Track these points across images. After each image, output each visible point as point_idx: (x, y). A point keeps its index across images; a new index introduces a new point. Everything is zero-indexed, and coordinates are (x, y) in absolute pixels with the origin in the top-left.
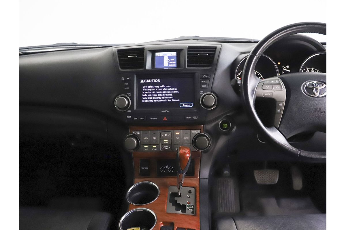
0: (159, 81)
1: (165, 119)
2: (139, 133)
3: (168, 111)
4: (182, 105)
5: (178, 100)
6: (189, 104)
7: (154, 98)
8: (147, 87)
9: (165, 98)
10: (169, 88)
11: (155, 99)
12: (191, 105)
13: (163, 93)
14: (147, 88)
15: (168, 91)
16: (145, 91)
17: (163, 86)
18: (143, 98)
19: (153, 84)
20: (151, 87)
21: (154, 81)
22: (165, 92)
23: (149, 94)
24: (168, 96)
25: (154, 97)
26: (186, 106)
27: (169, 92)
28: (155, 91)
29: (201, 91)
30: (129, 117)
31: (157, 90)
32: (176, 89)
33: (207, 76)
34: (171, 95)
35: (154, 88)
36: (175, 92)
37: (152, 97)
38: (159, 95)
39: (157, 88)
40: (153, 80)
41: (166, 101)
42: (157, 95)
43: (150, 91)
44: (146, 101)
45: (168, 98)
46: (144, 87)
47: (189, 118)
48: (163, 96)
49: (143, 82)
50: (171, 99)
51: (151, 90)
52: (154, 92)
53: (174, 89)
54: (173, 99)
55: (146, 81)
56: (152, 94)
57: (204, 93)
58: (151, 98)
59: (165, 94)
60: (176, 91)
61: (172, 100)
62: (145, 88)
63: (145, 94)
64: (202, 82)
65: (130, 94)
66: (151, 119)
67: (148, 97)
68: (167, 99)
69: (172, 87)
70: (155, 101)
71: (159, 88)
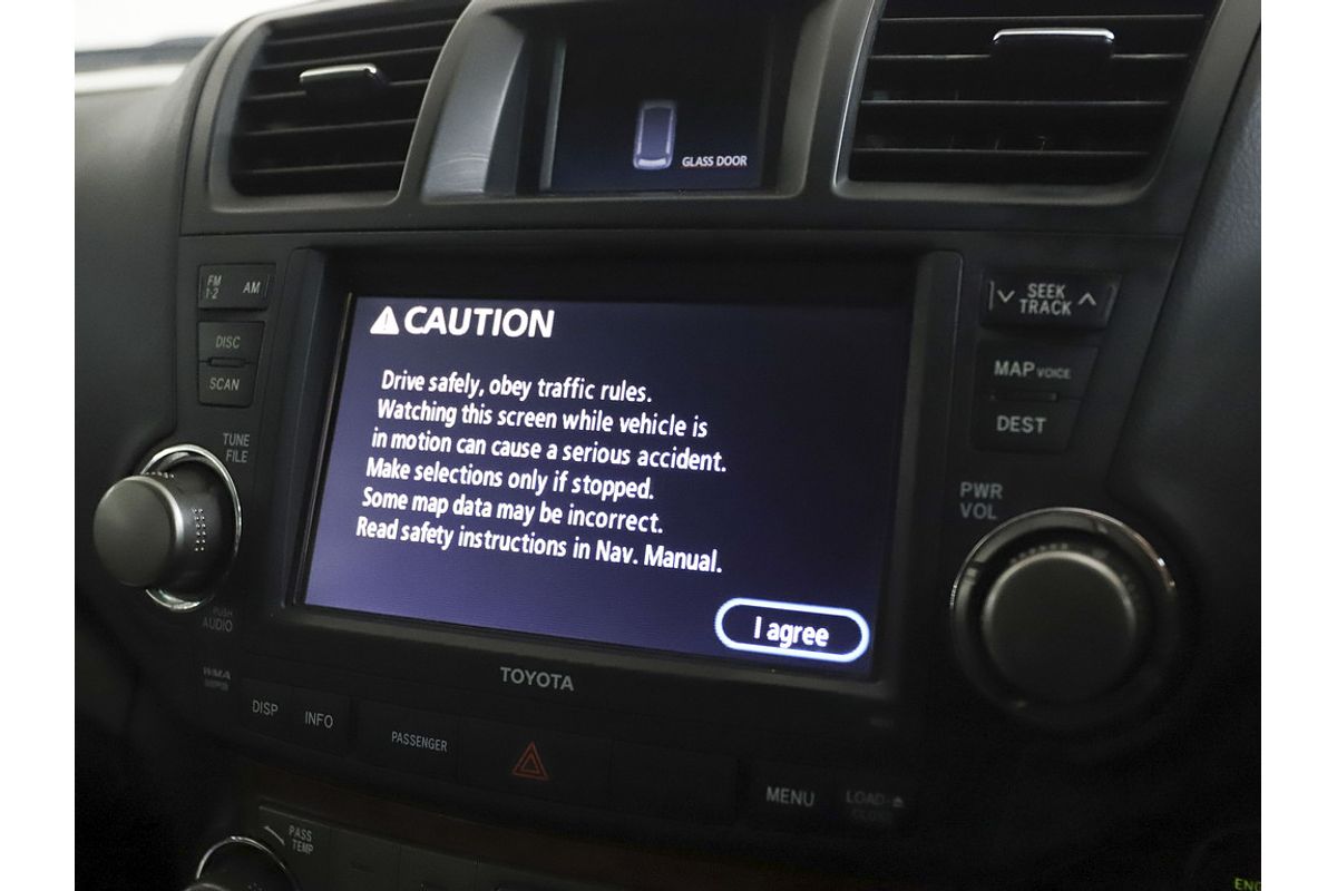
0: (539, 323)
1: (530, 764)
2: (308, 849)
3: (568, 683)
4: (740, 624)
5: (707, 563)
6: (816, 621)
7: (464, 507)
8: (416, 383)
9: (578, 517)
10: (631, 409)
11: (476, 524)
12: (843, 635)
13: (559, 464)
14: (414, 397)
15: (614, 439)
16: (392, 426)
17: (572, 386)
18: (372, 499)
19: (484, 355)
20: (453, 383)
21: (490, 319)
22: (578, 453)
23: (427, 458)
24: (609, 506)
25: (473, 492)
26: (785, 641)
27: (621, 457)
28: (491, 433)
29: (981, 490)
30: (217, 678)
31: (505, 419)
32: (701, 430)
33: (1071, 295)
34: (643, 490)
35: (477, 401)
36: (688, 460)
37: (450, 491)
38: (517, 480)
39: (511, 402)
40: (483, 313)
41: (581, 550)
42: (493, 478)
43: (438, 428)
44: (387, 531)
45: (604, 520)
46: (390, 380)
47: (799, 798)
48: (553, 499)
49: (393, 329)
50: (636, 541)
51: (448, 416)
52: (474, 446)
53: (679, 428)
54: (655, 541)
55: (420, 320)
56: (452, 459)
57: (1005, 509)
58: (437, 506)
59: (578, 469)
60: (699, 447)
61: (639, 554)
62: (401, 396)
63: (388, 454)
64: (1001, 368)
65: (240, 449)
66: (396, 736)
67: (410, 487)
68: (591, 535)
69: (658, 408)
70: (470, 539)
71: (535, 403)
